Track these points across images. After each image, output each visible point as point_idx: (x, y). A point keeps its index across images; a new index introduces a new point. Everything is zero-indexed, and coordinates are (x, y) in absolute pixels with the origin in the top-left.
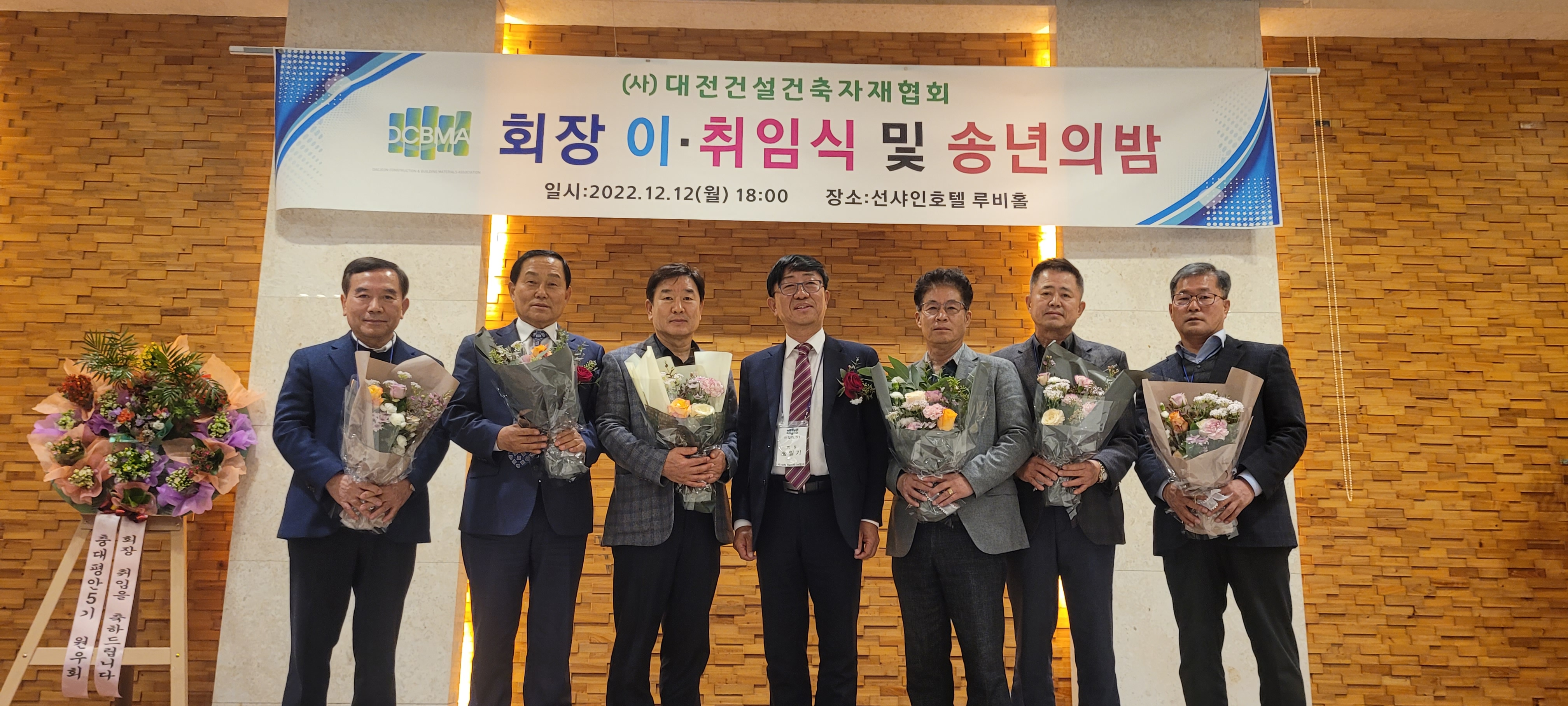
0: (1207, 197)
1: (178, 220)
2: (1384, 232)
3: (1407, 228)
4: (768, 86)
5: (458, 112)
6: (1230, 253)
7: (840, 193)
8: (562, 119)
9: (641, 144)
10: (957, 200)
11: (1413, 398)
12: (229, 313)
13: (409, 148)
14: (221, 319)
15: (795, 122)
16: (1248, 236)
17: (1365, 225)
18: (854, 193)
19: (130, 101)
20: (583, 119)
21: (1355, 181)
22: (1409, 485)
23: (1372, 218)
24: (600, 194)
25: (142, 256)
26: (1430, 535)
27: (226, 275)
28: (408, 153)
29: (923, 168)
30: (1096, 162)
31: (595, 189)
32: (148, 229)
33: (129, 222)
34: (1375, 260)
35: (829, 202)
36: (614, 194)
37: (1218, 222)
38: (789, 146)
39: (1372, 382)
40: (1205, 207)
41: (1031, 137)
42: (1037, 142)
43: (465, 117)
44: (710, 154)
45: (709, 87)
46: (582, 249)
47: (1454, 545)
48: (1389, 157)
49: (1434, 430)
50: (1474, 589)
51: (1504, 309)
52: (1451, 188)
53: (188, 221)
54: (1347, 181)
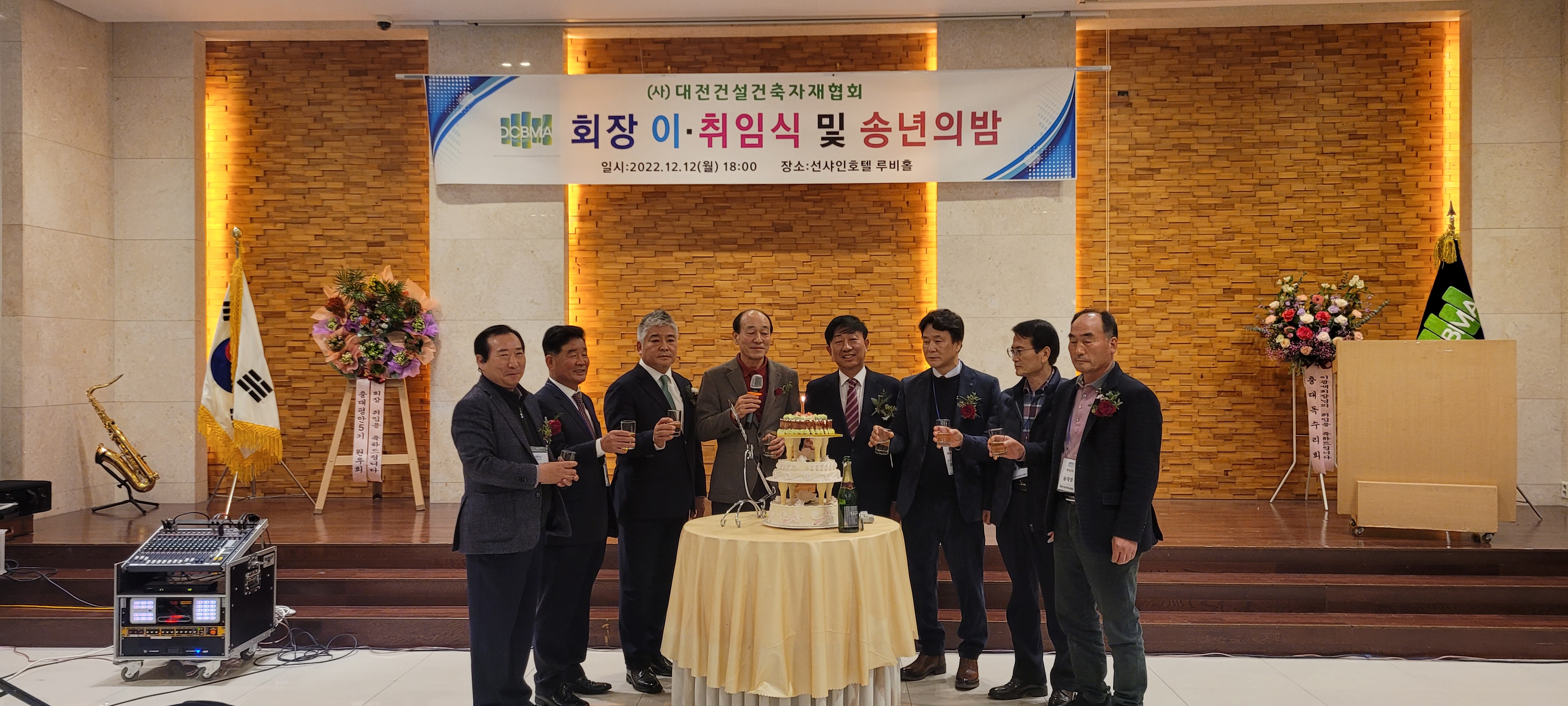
0: (1029, 161)
1: (370, 184)
2: (1158, 170)
3: (1176, 167)
4: (743, 91)
5: (544, 116)
6: (1045, 195)
7: (790, 164)
8: (610, 118)
9: (661, 134)
10: (866, 166)
11: (1168, 283)
12: (411, 244)
13: (514, 141)
14: (405, 248)
15: (760, 116)
16: (1058, 184)
17: (1147, 165)
18: (799, 163)
19: (330, 103)
20: (623, 117)
21: (1142, 135)
22: (1159, 340)
23: (1151, 160)
24: (636, 168)
25: (351, 207)
26: (1169, 372)
27: (405, 219)
28: (514, 144)
29: (844, 145)
30: (958, 137)
31: (633, 165)
32: (353, 190)
33: (340, 185)
34: (1151, 190)
35: (783, 170)
36: (646, 168)
37: (1036, 176)
38: (757, 133)
39: (1141, 273)
40: (1028, 167)
41: (915, 122)
42: (919, 125)
43: (548, 118)
44: (706, 139)
45: (704, 92)
46: (627, 196)
47: (1185, 377)
48: (1166, 117)
49: (1179, 304)
50: (1195, 405)
51: (1235, 222)
52: (1209, 137)
53: (376, 184)
54: (1135, 135)
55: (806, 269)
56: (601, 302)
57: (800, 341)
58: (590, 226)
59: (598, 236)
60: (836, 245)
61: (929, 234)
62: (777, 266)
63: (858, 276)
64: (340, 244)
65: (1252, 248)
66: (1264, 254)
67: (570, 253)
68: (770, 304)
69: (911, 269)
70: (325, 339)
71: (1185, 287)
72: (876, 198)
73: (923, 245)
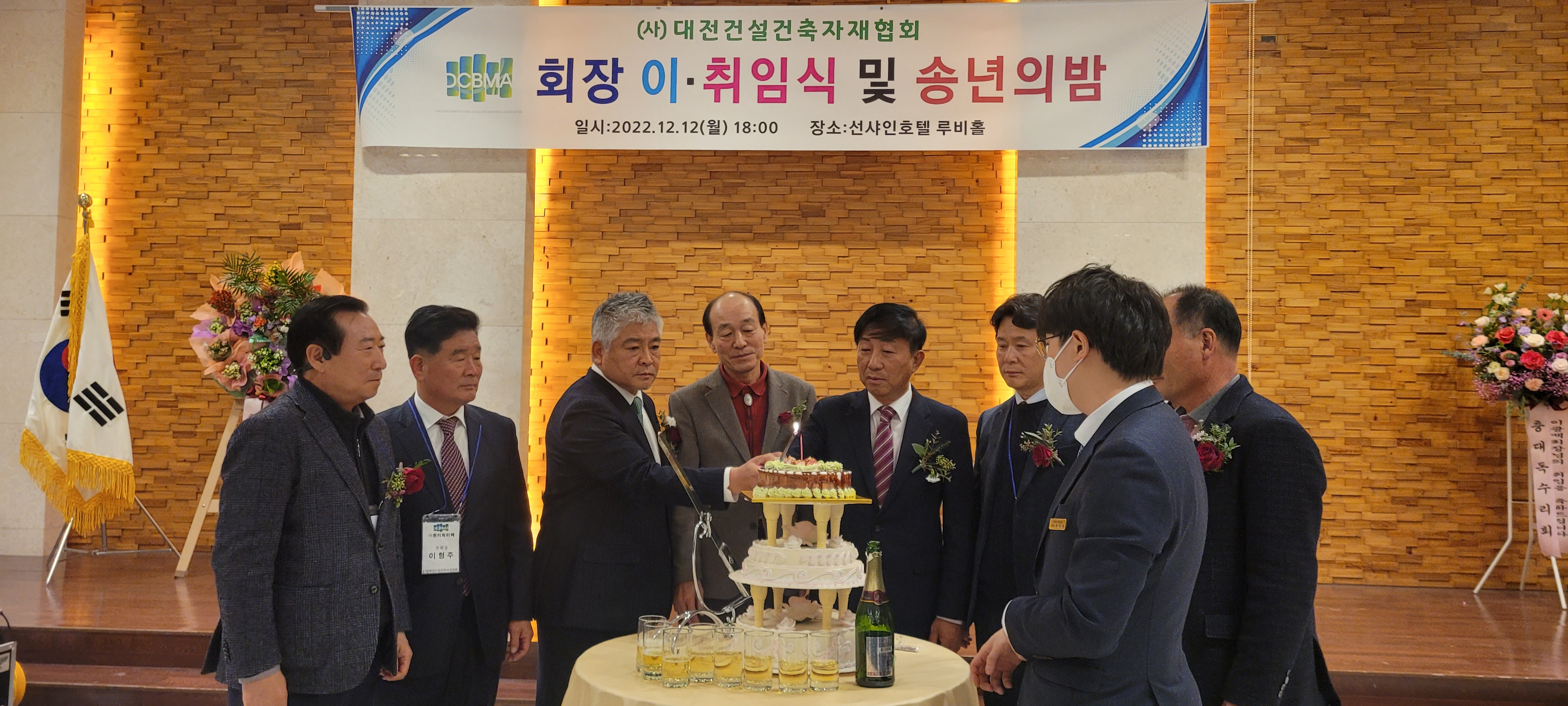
0: (1144, 122)
1: (286, 150)
2: (1316, 141)
3: (1339, 136)
4: (762, 28)
5: (502, 59)
6: (1164, 170)
7: (822, 124)
8: (588, 62)
9: (654, 84)
10: (924, 128)
11: (1328, 292)
12: (332, 227)
13: (464, 92)
14: (326, 232)
15: (784, 61)
16: (1182, 155)
17: (1300, 134)
18: (834, 123)
19: (240, 47)
20: (605, 62)
21: (1293, 93)
22: (1317, 367)
23: (1306, 127)
24: (620, 129)
25: (261, 179)
26: (1330, 411)
27: (328, 195)
28: (463, 97)
29: (894, 100)
30: (1047, 91)
31: (617, 124)
32: (263, 158)
33: (249, 151)
34: (1306, 167)
35: (813, 132)
36: (633, 129)
37: (1153, 143)
38: (779, 83)
39: (1291, 277)
40: (1142, 130)
41: (989, 70)
42: (995, 74)
43: (508, 62)
44: (712, 92)
45: (710, 30)
46: (612, 168)
47: (1352, 419)
48: (1328, 71)
49: (1344, 320)
50: (1365, 456)
51: (1421, 210)
52: (1384, 98)
53: (296, 149)
54: (1285, 93)
55: (843, 266)
56: (574, 305)
57: (832, 360)
58: (563, 206)
59: (572, 219)
60: (881, 235)
61: (1004, 222)
62: (805, 261)
63: (911, 276)
64: (246, 226)
65: (1445, 245)
66: (1463, 255)
67: (535, 241)
68: (794, 312)
69: (981, 268)
70: (206, 345)
71: (1355, 298)
72: (934, 175)
73: (997, 236)
